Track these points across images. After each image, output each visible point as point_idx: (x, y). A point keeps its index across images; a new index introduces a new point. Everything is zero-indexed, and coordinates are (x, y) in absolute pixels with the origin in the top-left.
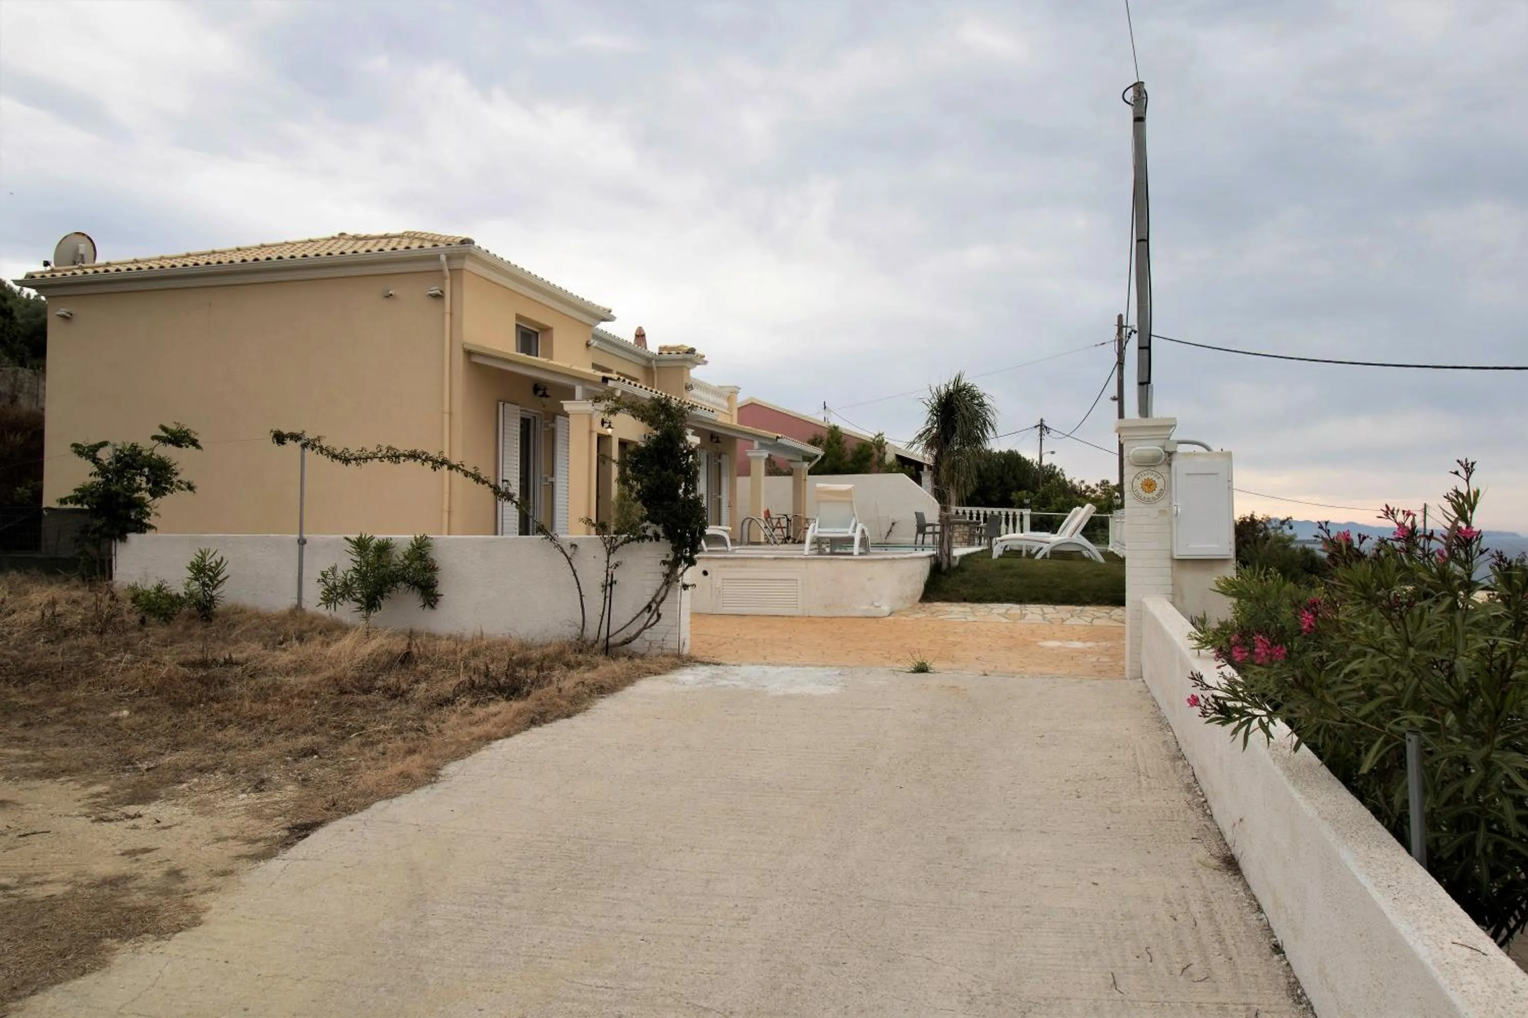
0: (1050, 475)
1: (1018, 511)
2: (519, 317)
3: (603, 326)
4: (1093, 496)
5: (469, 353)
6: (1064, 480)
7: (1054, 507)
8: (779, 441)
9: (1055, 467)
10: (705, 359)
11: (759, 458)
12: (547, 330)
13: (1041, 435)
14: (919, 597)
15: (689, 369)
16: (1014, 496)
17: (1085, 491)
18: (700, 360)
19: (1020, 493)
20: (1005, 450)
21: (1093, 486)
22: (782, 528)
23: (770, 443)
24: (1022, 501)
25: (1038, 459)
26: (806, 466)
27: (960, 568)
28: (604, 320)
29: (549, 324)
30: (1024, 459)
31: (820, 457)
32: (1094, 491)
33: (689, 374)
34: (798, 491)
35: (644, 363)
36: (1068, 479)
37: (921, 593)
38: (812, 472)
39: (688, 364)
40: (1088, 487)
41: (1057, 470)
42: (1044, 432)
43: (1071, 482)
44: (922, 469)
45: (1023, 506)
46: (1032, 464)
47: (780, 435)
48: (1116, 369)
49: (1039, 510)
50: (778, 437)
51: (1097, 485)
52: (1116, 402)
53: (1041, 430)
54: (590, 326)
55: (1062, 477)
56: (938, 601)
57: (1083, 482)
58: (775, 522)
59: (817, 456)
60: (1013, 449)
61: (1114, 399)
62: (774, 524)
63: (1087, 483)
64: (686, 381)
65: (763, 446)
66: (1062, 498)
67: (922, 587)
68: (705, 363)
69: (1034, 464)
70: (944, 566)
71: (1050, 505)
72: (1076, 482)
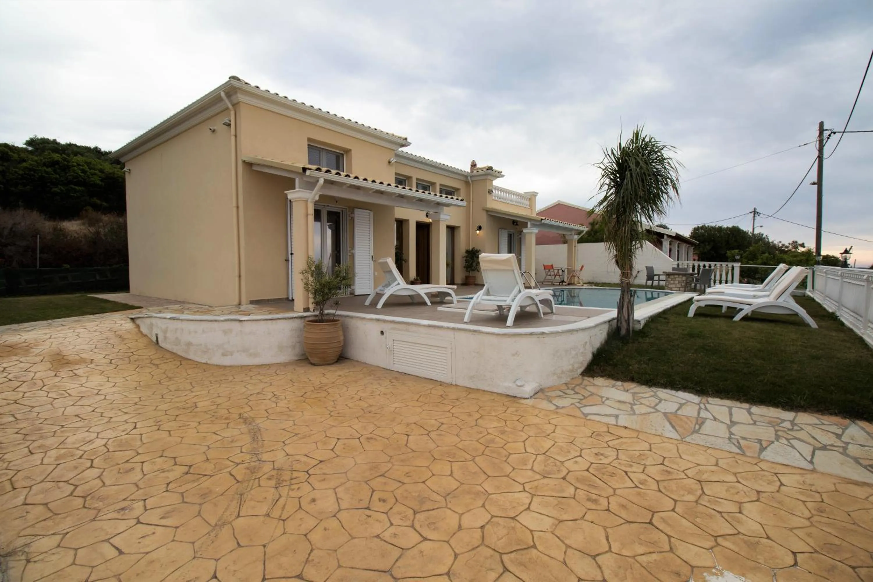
0: (760, 239)
1: (730, 264)
2: (309, 140)
3: (404, 149)
4: (786, 250)
5: (249, 165)
6: (768, 242)
7: (760, 261)
8: (543, 221)
9: (762, 235)
10: (502, 174)
11: (531, 233)
12: (348, 151)
13: (754, 217)
14: (580, 371)
15: (492, 181)
16: (729, 253)
17: (781, 247)
18: (499, 175)
19: (733, 251)
20: (730, 226)
21: (787, 244)
22: (560, 276)
23: (538, 223)
24: (734, 257)
25: (751, 230)
26: (576, 237)
27: (642, 333)
28: (403, 146)
29: (348, 147)
30: (743, 230)
31: (585, 232)
32: (787, 247)
33: (492, 183)
34: (570, 252)
35: (462, 178)
36: (770, 241)
37: (585, 365)
38: (581, 241)
39: (489, 177)
40: (783, 245)
41: (764, 236)
42: (756, 215)
43: (773, 242)
44: (663, 238)
45: (735, 261)
46: (747, 233)
47: (544, 218)
48: (817, 160)
49: (747, 263)
50: (542, 219)
51: (790, 244)
52: (816, 186)
53: (754, 214)
54: (394, 150)
55: (767, 240)
56: (602, 376)
57: (780, 242)
58: (556, 271)
59: (583, 231)
60: (736, 225)
61: (814, 184)
62: (556, 273)
63: (783, 243)
64: (489, 188)
65: (534, 225)
66: (767, 255)
67: (589, 357)
68: (503, 176)
69: (749, 233)
70: (623, 332)
71: (758, 259)
72: (775, 242)
